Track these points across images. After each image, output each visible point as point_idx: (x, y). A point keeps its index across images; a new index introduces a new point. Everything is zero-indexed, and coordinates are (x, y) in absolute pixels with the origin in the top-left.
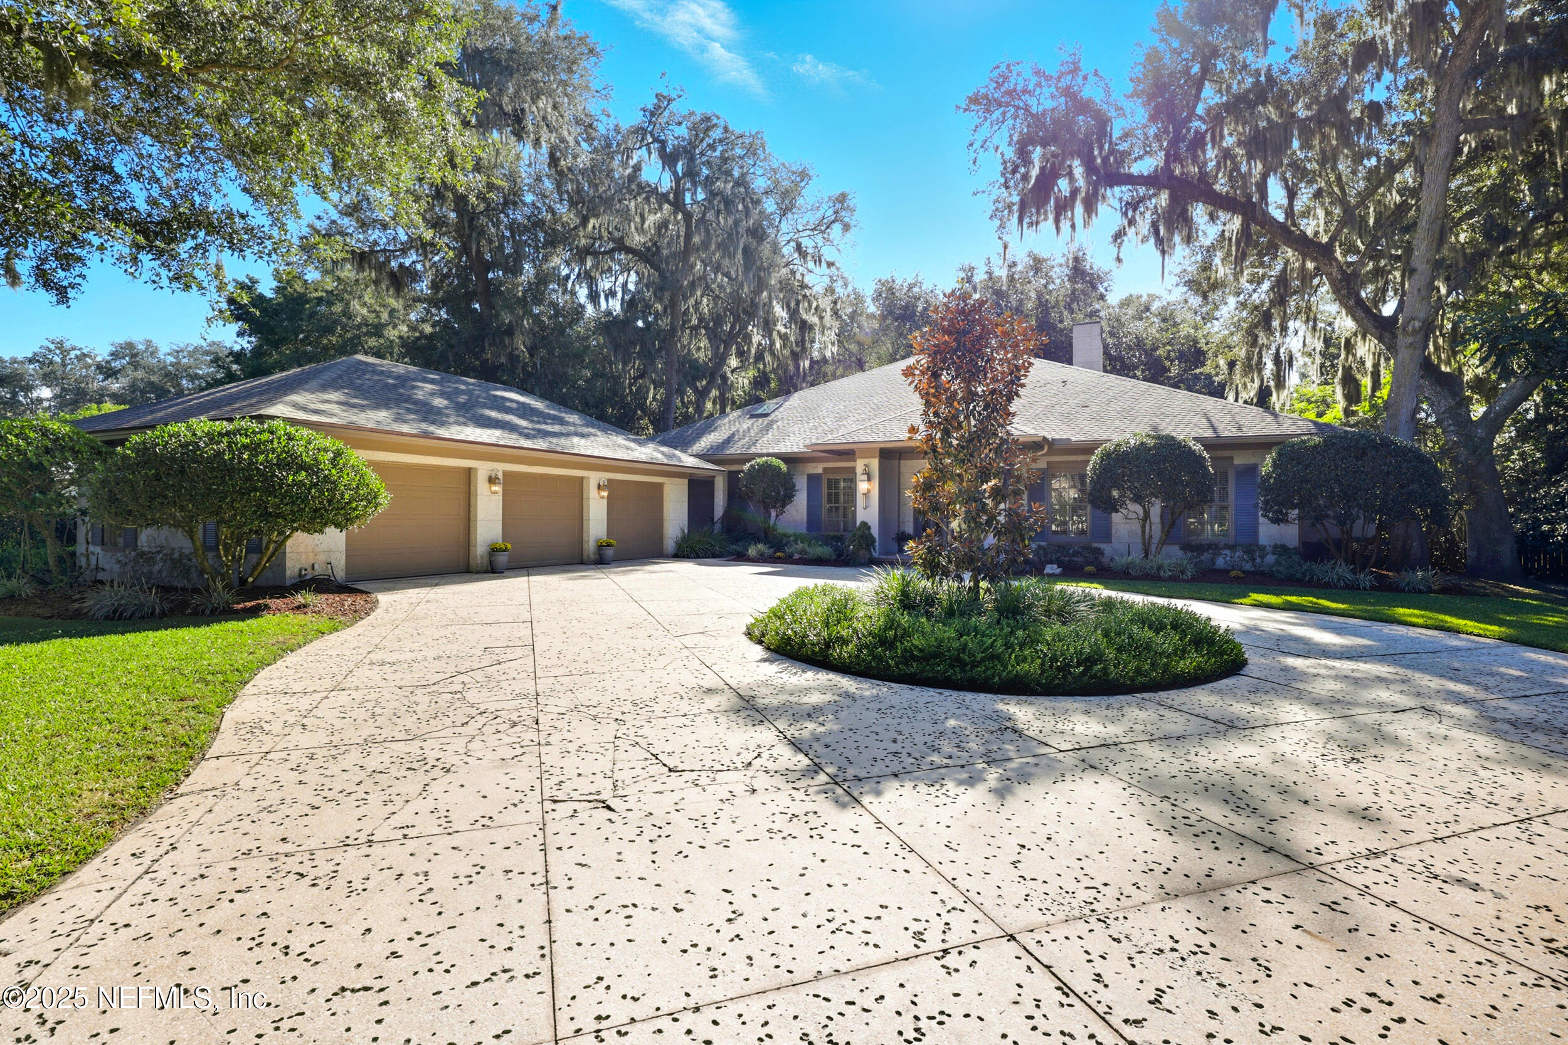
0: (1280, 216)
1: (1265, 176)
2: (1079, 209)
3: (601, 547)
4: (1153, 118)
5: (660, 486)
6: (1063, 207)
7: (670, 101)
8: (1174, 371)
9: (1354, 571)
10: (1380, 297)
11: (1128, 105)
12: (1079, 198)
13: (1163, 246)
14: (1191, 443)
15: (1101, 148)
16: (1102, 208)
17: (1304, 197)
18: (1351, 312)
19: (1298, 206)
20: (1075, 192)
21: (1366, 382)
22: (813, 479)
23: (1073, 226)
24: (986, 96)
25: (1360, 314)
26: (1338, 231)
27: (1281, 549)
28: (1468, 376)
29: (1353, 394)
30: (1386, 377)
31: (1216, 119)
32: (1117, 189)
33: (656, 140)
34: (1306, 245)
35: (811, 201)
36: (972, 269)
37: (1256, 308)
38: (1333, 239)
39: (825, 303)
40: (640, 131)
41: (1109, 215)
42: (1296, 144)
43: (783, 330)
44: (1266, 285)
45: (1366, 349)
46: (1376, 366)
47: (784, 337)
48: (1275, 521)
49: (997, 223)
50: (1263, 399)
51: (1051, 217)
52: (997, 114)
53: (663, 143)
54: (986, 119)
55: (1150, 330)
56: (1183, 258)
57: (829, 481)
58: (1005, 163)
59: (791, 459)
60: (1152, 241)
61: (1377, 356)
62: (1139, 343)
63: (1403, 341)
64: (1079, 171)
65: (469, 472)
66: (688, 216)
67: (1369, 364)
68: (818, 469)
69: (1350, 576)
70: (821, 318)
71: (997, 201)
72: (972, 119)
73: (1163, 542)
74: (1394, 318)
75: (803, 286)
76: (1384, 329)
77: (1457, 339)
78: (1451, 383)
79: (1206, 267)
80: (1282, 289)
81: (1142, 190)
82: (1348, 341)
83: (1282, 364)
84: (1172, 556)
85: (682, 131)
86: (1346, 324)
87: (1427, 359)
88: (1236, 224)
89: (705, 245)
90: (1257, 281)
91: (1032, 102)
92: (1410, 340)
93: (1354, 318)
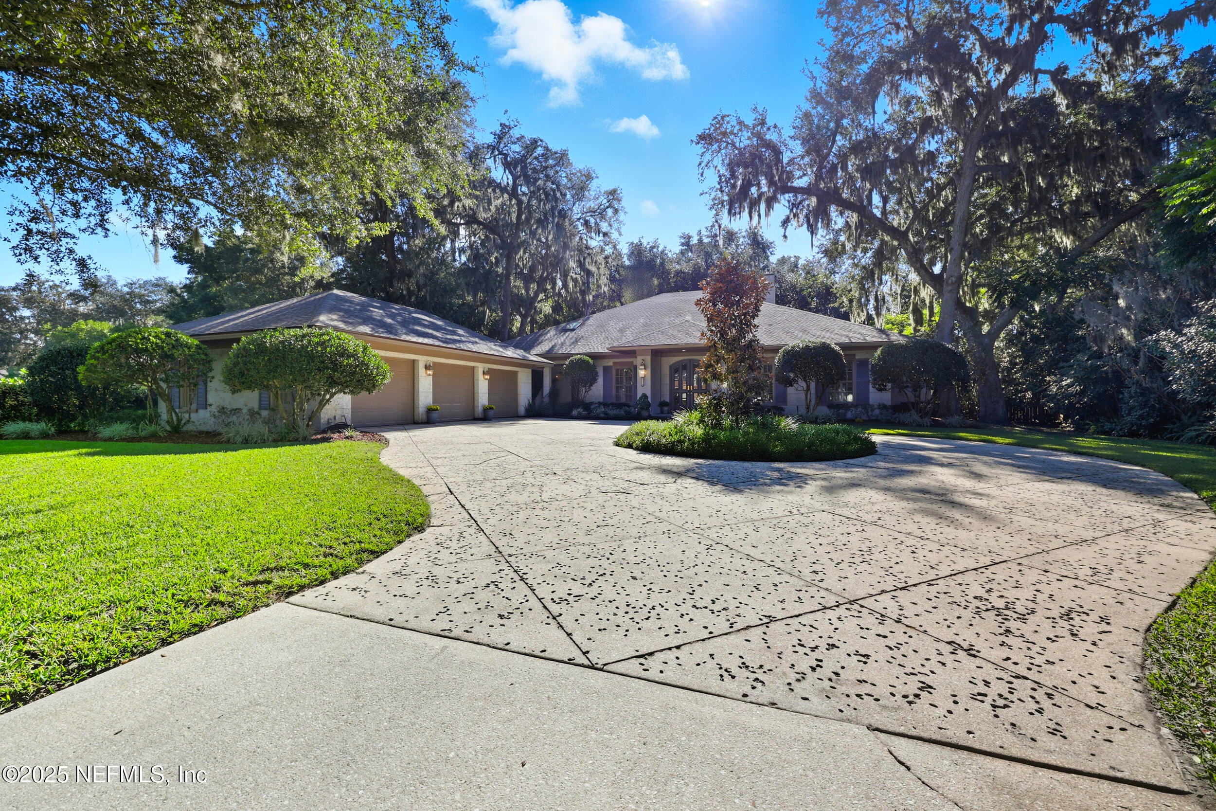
0: (878, 213)
1: (871, 191)
2: (763, 206)
3: (486, 410)
4: (808, 153)
5: (516, 373)
6: (754, 204)
7: (510, 128)
8: (813, 305)
9: (921, 417)
10: (932, 263)
11: (791, 143)
12: (763, 199)
13: (812, 230)
14: (833, 346)
15: (777, 169)
16: (776, 206)
17: (891, 204)
18: (917, 270)
19: (888, 208)
20: (760, 195)
21: (926, 312)
22: (606, 369)
23: (759, 216)
24: (709, 135)
25: (923, 272)
26: (912, 223)
27: (883, 407)
28: (981, 309)
29: (919, 321)
30: (937, 309)
31: (843, 158)
32: (787, 196)
33: (500, 153)
34: (894, 232)
35: (592, 193)
36: (689, 237)
37: (864, 267)
38: (908, 229)
39: (600, 259)
40: (492, 148)
41: (781, 209)
42: (888, 171)
43: (574, 276)
44: (869, 254)
45: (926, 293)
46: (931, 303)
47: (575, 281)
48: (880, 390)
49: (714, 212)
50: (870, 320)
51: (747, 210)
52: (715, 146)
53: (506, 155)
54: (708, 149)
55: (799, 279)
56: (823, 237)
57: (617, 371)
58: (720, 176)
59: (595, 356)
60: (805, 226)
61: (932, 297)
62: (793, 287)
63: (947, 288)
64: (764, 181)
65: (414, 362)
66: (520, 203)
67: (927, 302)
68: (610, 363)
69: (919, 420)
70: (599, 269)
71: (714, 199)
72: (700, 149)
73: (817, 404)
74: (941, 274)
75: (587, 248)
76: (936, 281)
77: (974, 287)
78: (972, 313)
79: (835, 242)
80: (880, 256)
81: (800, 197)
82: (915, 288)
83: (880, 302)
84: (823, 411)
85: (516, 148)
86: (914, 278)
87: (959, 300)
88: (854, 218)
89: (528, 220)
90: (865, 251)
91: (737, 140)
92: (950, 288)
93: (919, 274)
